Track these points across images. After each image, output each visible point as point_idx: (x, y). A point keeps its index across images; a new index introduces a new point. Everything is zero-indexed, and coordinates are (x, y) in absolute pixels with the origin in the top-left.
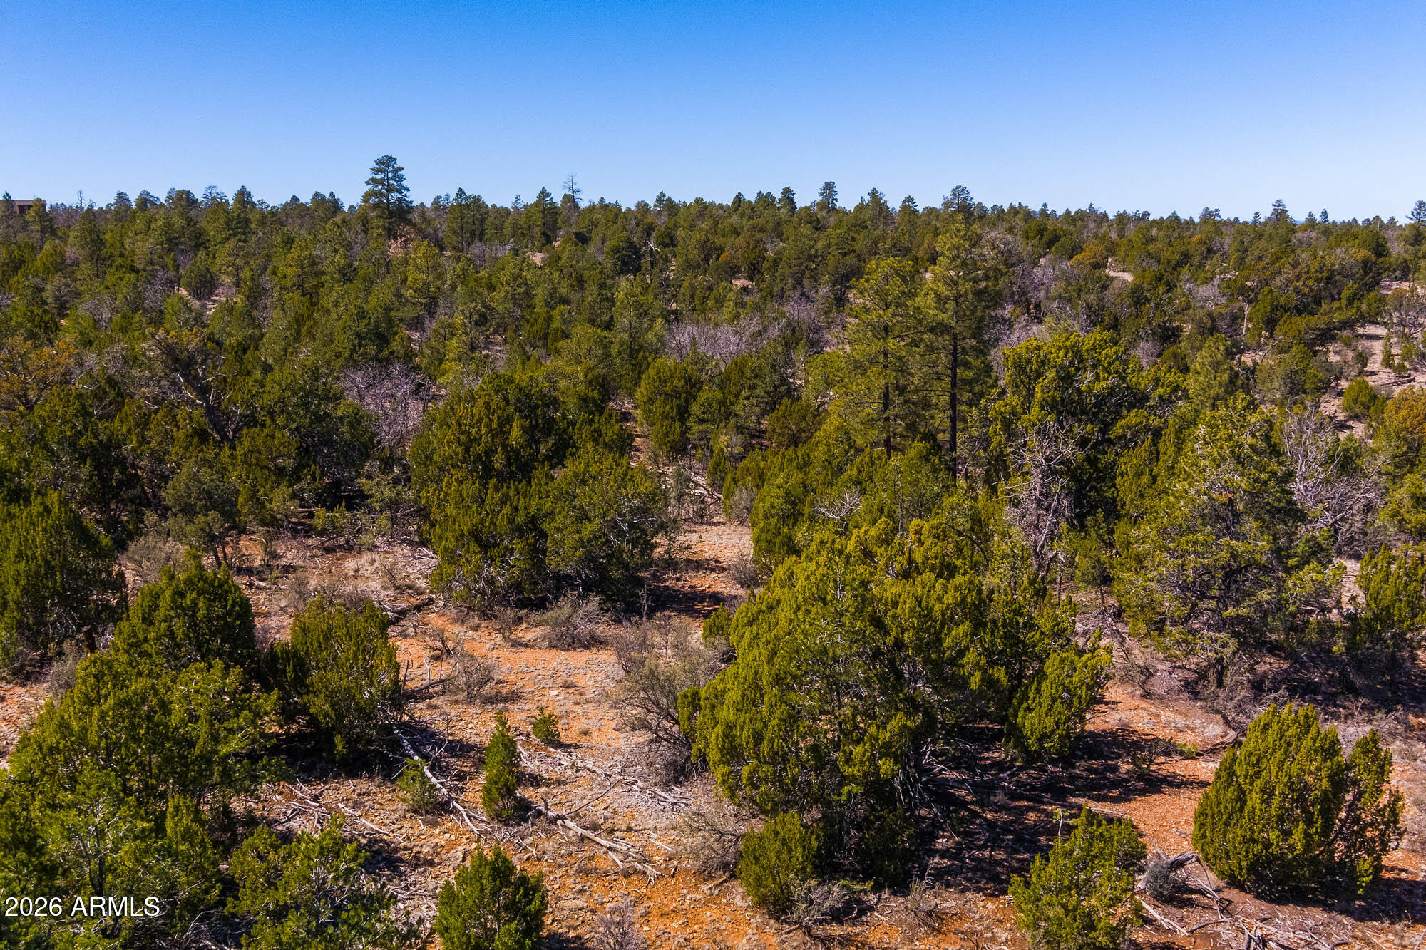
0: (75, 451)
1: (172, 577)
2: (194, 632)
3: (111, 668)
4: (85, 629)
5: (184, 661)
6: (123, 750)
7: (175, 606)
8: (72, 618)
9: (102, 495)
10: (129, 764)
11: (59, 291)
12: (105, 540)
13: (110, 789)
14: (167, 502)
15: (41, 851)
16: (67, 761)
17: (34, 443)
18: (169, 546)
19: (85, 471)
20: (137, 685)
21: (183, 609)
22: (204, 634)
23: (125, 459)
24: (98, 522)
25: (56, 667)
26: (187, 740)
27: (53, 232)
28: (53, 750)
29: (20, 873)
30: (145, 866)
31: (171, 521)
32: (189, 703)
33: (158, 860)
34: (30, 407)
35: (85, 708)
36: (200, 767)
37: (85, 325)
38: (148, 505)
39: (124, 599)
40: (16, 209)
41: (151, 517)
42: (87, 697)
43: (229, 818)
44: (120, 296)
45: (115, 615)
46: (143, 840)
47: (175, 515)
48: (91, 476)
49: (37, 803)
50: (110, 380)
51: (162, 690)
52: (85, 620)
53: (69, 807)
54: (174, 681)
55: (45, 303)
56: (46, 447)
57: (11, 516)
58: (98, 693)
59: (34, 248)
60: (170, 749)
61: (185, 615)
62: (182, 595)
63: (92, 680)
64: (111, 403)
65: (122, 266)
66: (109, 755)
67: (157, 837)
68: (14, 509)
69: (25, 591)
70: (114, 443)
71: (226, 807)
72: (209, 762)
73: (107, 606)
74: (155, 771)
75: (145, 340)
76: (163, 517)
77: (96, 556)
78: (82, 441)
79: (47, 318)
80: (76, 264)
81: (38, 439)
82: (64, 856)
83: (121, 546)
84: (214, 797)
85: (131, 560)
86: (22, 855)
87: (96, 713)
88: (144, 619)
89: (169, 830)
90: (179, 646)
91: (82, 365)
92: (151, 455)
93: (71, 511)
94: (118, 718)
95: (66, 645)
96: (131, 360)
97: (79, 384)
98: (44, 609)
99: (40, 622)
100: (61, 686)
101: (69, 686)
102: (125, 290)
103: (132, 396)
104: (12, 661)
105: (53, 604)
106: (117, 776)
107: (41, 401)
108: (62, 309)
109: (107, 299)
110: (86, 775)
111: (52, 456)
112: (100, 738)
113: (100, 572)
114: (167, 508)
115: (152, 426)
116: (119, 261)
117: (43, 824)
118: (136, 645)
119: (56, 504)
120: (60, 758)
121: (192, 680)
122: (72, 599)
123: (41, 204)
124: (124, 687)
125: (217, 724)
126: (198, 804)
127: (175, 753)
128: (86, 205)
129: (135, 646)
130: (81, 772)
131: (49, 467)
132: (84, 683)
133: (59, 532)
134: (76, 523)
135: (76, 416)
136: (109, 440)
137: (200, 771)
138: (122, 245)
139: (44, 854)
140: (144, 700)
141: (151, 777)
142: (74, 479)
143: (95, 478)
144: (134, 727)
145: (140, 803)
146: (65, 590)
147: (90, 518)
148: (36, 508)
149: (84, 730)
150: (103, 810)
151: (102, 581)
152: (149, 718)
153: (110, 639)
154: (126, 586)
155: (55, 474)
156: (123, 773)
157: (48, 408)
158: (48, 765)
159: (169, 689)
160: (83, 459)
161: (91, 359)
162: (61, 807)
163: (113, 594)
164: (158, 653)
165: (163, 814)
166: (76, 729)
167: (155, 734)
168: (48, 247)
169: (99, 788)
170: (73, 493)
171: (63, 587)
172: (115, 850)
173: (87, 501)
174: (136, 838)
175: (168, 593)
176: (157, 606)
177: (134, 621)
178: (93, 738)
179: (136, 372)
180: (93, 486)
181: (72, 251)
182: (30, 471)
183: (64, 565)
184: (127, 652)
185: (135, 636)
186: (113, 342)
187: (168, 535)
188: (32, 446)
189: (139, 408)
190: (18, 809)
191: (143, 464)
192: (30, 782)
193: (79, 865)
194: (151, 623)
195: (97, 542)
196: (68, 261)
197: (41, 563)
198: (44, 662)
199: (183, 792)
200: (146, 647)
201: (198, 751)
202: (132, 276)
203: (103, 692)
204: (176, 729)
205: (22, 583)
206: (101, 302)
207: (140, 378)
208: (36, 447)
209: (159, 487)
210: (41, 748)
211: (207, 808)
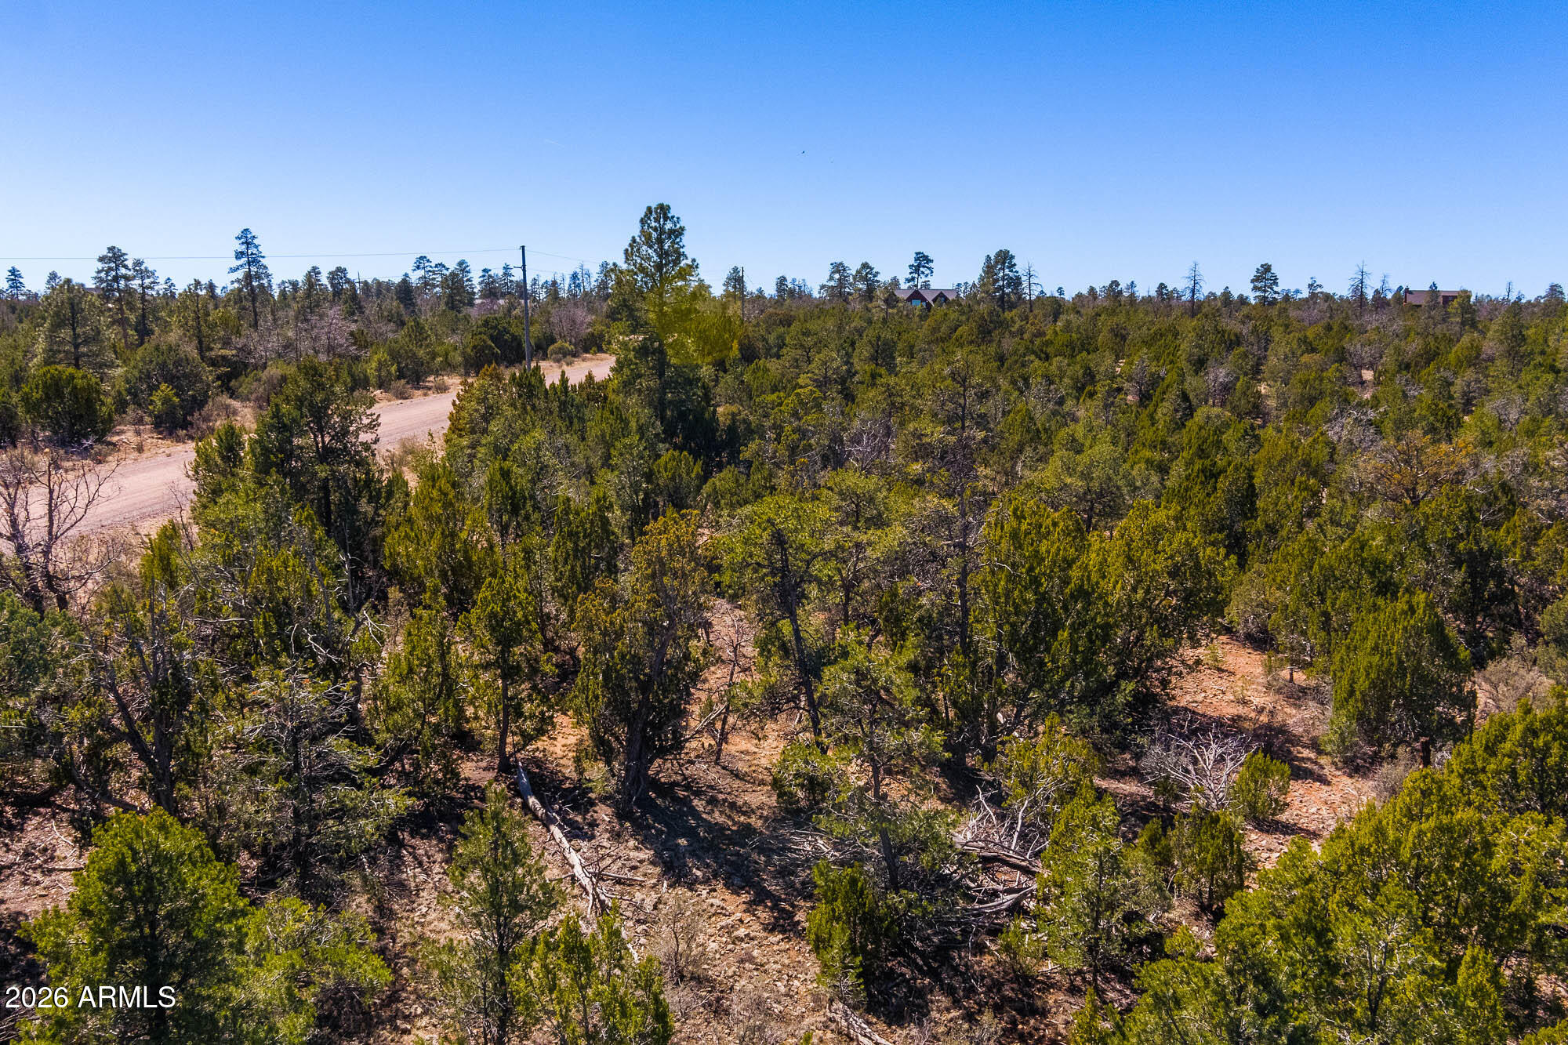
0: (1452, 554)
1: (1528, 711)
2: (1540, 777)
3: (1440, 789)
4: (1423, 739)
5: (1521, 805)
6: (1433, 877)
7: (1523, 743)
8: (1413, 724)
9: (1471, 604)
10: (1435, 893)
11: (1468, 386)
12: (1464, 654)
13: (1410, 912)
14: (1540, 628)
15: (1329, 945)
16: (1375, 866)
17: (1413, 539)
18: (1533, 675)
19: (1458, 577)
20: (1464, 815)
21: (1533, 750)
22: (1551, 783)
23: (1504, 572)
24: (1460, 632)
25: (1386, 769)
26: (1503, 891)
27: (1473, 325)
28: (1364, 851)
29: (1305, 957)
30: (1425, 1005)
31: (1539, 649)
32: (1516, 852)
33: (1441, 1005)
34: (1416, 502)
35: (1404, 820)
36: (1512, 926)
37: (1489, 424)
38: (1519, 625)
39: (1470, 719)
40: (1441, 300)
41: (1519, 640)
42: (1409, 810)
43: (1530, 993)
44: (1533, 397)
45: (1458, 733)
46: (1431, 977)
47: (1547, 643)
48: (1464, 583)
49: (1337, 896)
50: (1505, 487)
51: (1489, 829)
52: (1425, 730)
53: (1366, 914)
54: (1504, 824)
55: (1451, 397)
56: (1423, 545)
57: (1375, 608)
58: (1421, 811)
59: (1451, 340)
60: (1482, 894)
61: (1534, 756)
62: (1535, 734)
63: (1418, 795)
64: (1500, 510)
65: (1541, 365)
66: (1417, 876)
67: (1445, 980)
68: (1380, 602)
69: (1373, 685)
70: (1496, 553)
71: (1530, 981)
72: (1523, 925)
73: (1451, 722)
74: (1460, 911)
75: (1551, 447)
76: (1532, 643)
77: (1451, 667)
78: (1461, 546)
79: (1451, 413)
80: (1491, 359)
81: (1417, 536)
82: (1349, 959)
83: (1479, 663)
84: (1520, 964)
85: (1487, 680)
86: (1311, 941)
87: (1414, 829)
88: (1487, 748)
89: (1460, 980)
90: (1518, 787)
91: (1477, 466)
92: (1533, 573)
93: (1436, 615)
94: (1435, 842)
95: (1400, 750)
96: (1531, 468)
97: (1470, 485)
98: (1388, 708)
99: (1381, 719)
100: (1386, 789)
101: (1394, 792)
102: (1540, 391)
103: (1525, 505)
104: (1347, 749)
105: (1397, 705)
106: (1420, 901)
107: (1429, 497)
108: (1468, 405)
109: (1518, 399)
110: (1389, 889)
111: (1429, 557)
112: (1413, 856)
113: (1452, 686)
114: (1539, 634)
115: (1540, 542)
116: (1539, 359)
117: (1337, 919)
118: (1474, 772)
119: (1422, 605)
120: (1368, 860)
121: (1525, 829)
122: (1418, 706)
123: (1466, 295)
124: (1449, 812)
125: (1542, 887)
126: (1499, 965)
127: (1487, 900)
128: (1513, 298)
129: (1471, 773)
130: (1385, 883)
131: (1423, 565)
132: (1410, 795)
133: (1419, 634)
134: (1437, 629)
135: (1461, 519)
136: (1490, 549)
137: (1511, 930)
138: (1546, 341)
139: (1332, 949)
140: (1466, 833)
141: (1455, 915)
142: (1445, 582)
143: (1467, 586)
144: (1449, 857)
145: (1437, 937)
146: (1412, 694)
147: (1454, 627)
148: (1401, 605)
149: (1398, 842)
150: (1397, 930)
151: (1452, 694)
152: (1468, 854)
153: (1445, 756)
154: (1476, 707)
155: (1427, 574)
156: (1427, 899)
157: (1433, 505)
158: (1355, 864)
159: (1496, 830)
160: (1458, 564)
161: (1488, 462)
162: (1358, 909)
163: (1460, 711)
164: (1493, 787)
165: (1459, 959)
166: (1391, 838)
167: (1470, 872)
168: (1465, 340)
169: (1399, 906)
170: (1442, 597)
171: (1411, 691)
172: (1400, 975)
173: (1453, 608)
174: (1424, 972)
175: (1520, 728)
176: (1504, 739)
177: (1476, 747)
178: (1405, 853)
179: (1534, 482)
180: (1464, 594)
181: (1490, 346)
182: (1403, 566)
183: (1417, 668)
184: (1461, 776)
185: (1474, 763)
186: (1515, 446)
187: (1534, 662)
188: (1410, 541)
189: (1531, 520)
190: (1318, 895)
191: (1523, 580)
192: (1336, 873)
193: (1361, 974)
194: (1494, 754)
195: (1455, 654)
196: (1484, 356)
197: (1395, 661)
198: (1376, 760)
199: (1486, 946)
200: (1482, 777)
201: (1513, 909)
202: (1551, 377)
203: (1427, 811)
204: (1495, 875)
205: (1372, 676)
206: (1510, 401)
207: (1538, 489)
208: (1414, 544)
209: (1535, 609)
210: (1353, 845)
211: (1508, 972)
